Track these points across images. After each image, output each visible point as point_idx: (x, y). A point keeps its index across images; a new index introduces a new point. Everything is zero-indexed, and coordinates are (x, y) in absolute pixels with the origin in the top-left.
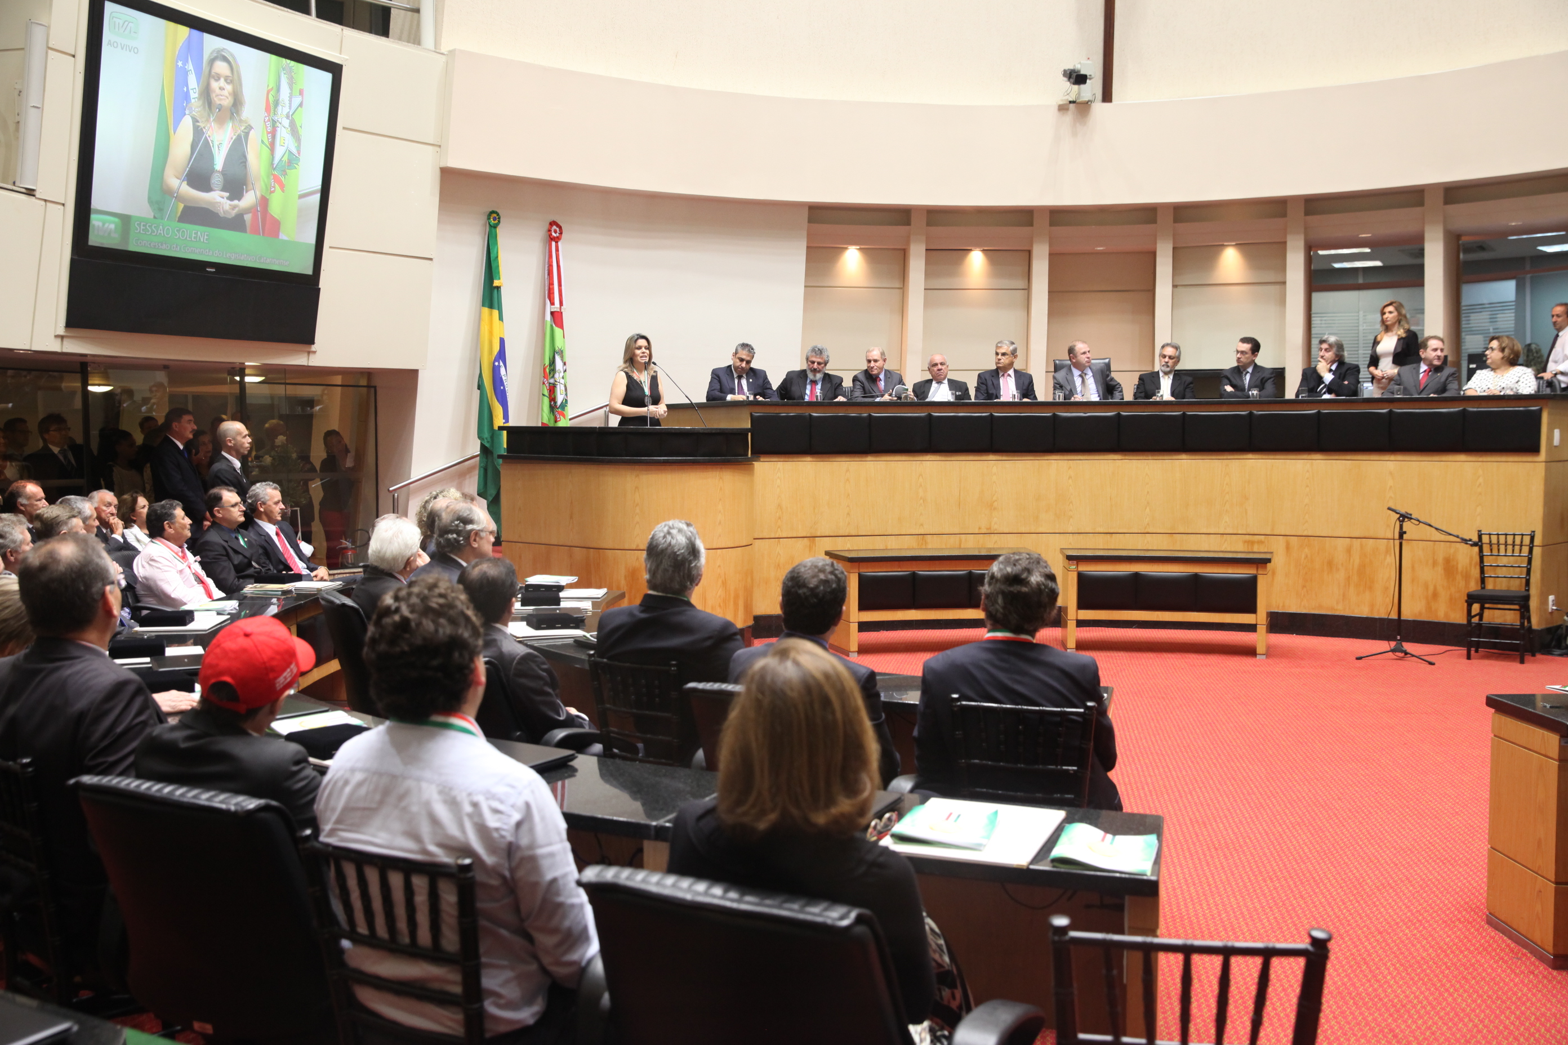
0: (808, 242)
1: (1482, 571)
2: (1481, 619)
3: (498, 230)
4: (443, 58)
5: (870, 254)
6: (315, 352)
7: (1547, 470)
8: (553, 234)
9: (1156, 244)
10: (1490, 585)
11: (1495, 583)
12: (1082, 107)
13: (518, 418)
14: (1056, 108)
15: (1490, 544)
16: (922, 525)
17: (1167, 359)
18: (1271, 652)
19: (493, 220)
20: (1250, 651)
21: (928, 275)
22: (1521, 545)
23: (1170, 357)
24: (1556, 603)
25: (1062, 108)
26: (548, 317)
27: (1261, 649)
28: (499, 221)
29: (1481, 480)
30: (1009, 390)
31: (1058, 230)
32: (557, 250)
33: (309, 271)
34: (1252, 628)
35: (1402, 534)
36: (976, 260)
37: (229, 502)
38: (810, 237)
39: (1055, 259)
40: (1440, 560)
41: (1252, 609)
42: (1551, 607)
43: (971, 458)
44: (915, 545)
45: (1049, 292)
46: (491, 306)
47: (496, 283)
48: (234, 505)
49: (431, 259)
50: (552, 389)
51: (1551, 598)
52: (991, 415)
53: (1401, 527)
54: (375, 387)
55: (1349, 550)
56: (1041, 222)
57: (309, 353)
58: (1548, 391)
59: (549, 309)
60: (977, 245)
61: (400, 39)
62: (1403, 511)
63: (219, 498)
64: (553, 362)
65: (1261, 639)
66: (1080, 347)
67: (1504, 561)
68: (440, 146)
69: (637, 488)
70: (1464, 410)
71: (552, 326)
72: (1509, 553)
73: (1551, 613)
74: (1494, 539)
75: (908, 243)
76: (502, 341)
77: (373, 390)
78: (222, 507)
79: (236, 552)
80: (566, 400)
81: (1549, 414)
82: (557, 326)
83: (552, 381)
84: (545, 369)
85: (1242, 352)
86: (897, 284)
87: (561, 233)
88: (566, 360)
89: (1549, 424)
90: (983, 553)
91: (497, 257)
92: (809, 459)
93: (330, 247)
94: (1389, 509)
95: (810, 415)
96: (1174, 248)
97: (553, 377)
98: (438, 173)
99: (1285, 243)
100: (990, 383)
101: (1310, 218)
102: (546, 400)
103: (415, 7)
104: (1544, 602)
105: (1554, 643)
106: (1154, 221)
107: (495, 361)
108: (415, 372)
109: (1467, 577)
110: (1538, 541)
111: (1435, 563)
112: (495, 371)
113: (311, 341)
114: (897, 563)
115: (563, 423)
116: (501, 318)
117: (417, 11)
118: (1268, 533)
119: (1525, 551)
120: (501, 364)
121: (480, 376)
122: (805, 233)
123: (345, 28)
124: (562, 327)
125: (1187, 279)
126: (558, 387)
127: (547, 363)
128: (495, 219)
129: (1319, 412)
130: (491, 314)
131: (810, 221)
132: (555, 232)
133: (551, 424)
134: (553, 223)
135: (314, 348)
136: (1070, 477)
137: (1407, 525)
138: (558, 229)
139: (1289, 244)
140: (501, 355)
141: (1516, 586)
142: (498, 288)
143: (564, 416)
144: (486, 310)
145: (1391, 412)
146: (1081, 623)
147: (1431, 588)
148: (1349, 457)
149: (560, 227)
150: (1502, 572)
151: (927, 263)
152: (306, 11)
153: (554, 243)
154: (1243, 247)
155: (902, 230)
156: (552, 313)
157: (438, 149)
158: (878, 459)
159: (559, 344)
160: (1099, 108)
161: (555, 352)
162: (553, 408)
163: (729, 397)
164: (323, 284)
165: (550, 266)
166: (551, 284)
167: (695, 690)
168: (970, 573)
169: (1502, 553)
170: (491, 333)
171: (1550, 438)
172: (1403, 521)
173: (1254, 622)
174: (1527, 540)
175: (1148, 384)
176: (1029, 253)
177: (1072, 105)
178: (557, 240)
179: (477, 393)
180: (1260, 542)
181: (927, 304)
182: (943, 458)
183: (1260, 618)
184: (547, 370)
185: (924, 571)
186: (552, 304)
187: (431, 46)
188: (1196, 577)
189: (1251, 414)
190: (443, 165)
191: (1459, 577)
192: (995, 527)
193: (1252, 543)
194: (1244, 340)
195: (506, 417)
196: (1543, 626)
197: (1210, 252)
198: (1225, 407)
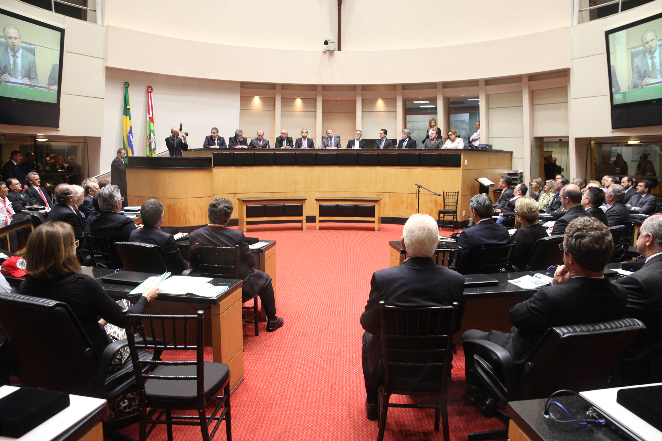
0: (241, 94)
1: (444, 204)
2: (444, 218)
3: (128, 89)
4: (105, 28)
5: (263, 99)
6: (59, 131)
7: (463, 172)
8: (149, 90)
9: (356, 98)
10: (447, 208)
11: (448, 207)
12: (331, 52)
13: (137, 154)
14: (323, 52)
15: (447, 195)
16: (273, 189)
17: (358, 135)
18: (379, 230)
19: (126, 86)
20: (373, 229)
21: (282, 106)
22: (455, 196)
23: (359, 134)
24: (466, 213)
25: (325, 52)
26: (148, 119)
27: (376, 229)
28: (129, 86)
29: (445, 175)
30: (305, 145)
31: (324, 92)
32: (151, 96)
33: (55, 102)
34: (373, 222)
35: (419, 192)
36: (299, 102)
37: (15, 183)
38: (241, 93)
39: (323, 101)
40: (434, 200)
41: (373, 216)
42: (464, 215)
43: (289, 167)
44: (270, 196)
45: (322, 113)
46: (126, 115)
47: (128, 107)
48: (18, 184)
49: (103, 99)
50: (150, 144)
51: (464, 212)
52: (296, 153)
53: (419, 190)
54: (87, 143)
55: (407, 197)
56: (319, 90)
57: (57, 131)
58: (470, 148)
59: (148, 116)
60: (299, 97)
61: (91, 21)
62: (419, 185)
63: (11, 182)
64: (150, 135)
65: (376, 225)
66: (330, 131)
67: (451, 201)
68: (105, 59)
69: (170, 177)
70: (440, 153)
71: (149, 122)
72: (452, 198)
73: (464, 217)
74: (448, 194)
75: (275, 95)
76: (131, 127)
77: (86, 144)
78: (13, 185)
79: (20, 199)
80: (155, 148)
81: (463, 155)
82: (151, 122)
83: (150, 141)
84: (147, 137)
85: (381, 134)
86: (272, 109)
87: (152, 90)
88: (155, 133)
89: (463, 158)
90: (293, 198)
91: (128, 98)
92: (233, 167)
93: (64, 94)
94: (415, 184)
95: (234, 153)
96: (362, 100)
97: (150, 140)
98: (104, 69)
99: (396, 99)
100: (299, 143)
101: (404, 91)
102: (148, 148)
103: (94, 9)
104: (462, 213)
105: (465, 226)
106: (356, 90)
107: (128, 134)
108: (99, 138)
109: (441, 205)
110: (460, 194)
111: (432, 201)
112: (129, 138)
113: (58, 126)
114: (259, 202)
115: (154, 155)
116: (130, 119)
117: (95, 11)
118: (384, 192)
119: (456, 197)
120: (131, 135)
121: (124, 139)
122: (240, 92)
123: (65, 16)
124: (153, 122)
125: (365, 110)
126: (152, 143)
127: (148, 135)
128: (127, 85)
129: (399, 153)
130: (126, 118)
131: (241, 87)
132: (150, 90)
133: (150, 156)
134: (149, 87)
135: (59, 129)
136: (322, 174)
137: (420, 189)
138: (151, 89)
139: (397, 99)
140: (131, 132)
141: (454, 208)
142: (129, 109)
143: (154, 153)
144: (125, 116)
145: (420, 153)
146: (320, 221)
147: (431, 209)
148: (407, 168)
149: (152, 88)
150: (450, 204)
151: (282, 102)
152: (51, 9)
153: (149, 94)
154: (384, 99)
155: (273, 91)
156: (149, 118)
157: (104, 60)
158: (258, 167)
159: (152, 128)
160: (337, 52)
161: (151, 131)
162: (150, 150)
163: (212, 147)
164: (61, 106)
165: (148, 101)
166: (149, 107)
167: (117, 244)
168: (284, 205)
169: (450, 198)
170: (127, 124)
171: (464, 162)
172: (419, 188)
173: (374, 220)
174: (457, 194)
175: (351, 143)
176: (316, 99)
177: (328, 52)
178: (151, 92)
179: (123, 145)
180: (381, 195)
181: (282, 116)
182: (280, 167)
183: (376, 219)
184: (148, 137)
185: (268, 205)
186: (149, 114)
187: (101, 24)
188: (356, 206)
189: (378, 153)
190: (106, 66)
191: (439, 206)
192: (297, 190)
193: (379, 195)
194: (382, 130)
195: (133, 153)
196: (462, 221)
197: (374, 101)
198: (370, 151)
